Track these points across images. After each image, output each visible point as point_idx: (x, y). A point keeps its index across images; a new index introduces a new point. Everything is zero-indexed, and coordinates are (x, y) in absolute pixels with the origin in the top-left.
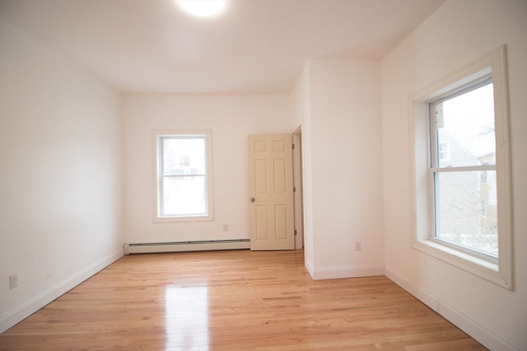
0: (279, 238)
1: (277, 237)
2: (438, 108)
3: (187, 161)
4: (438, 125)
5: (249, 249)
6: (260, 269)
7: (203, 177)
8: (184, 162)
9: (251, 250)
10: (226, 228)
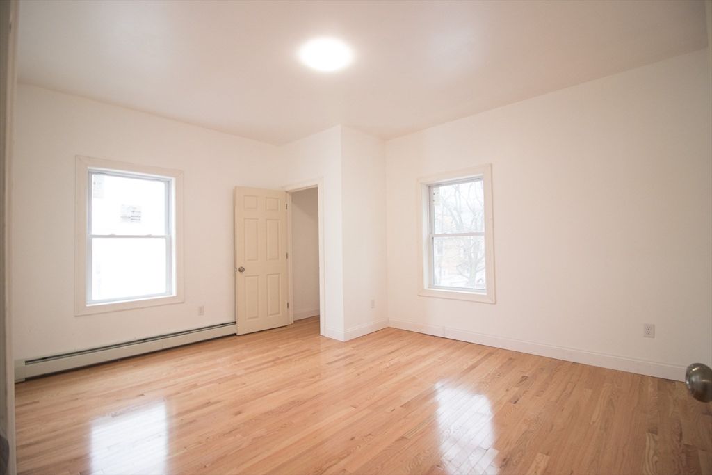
0: (271, 315)
1: (269, 313)
2: (435, 190)
3: (135, 214)
4: (435, 203)
5: (235, 334)
6: (280, 347)
7: (164, 240)
8: (131, 214)
9: (238, 334)
10: (201, 310)
